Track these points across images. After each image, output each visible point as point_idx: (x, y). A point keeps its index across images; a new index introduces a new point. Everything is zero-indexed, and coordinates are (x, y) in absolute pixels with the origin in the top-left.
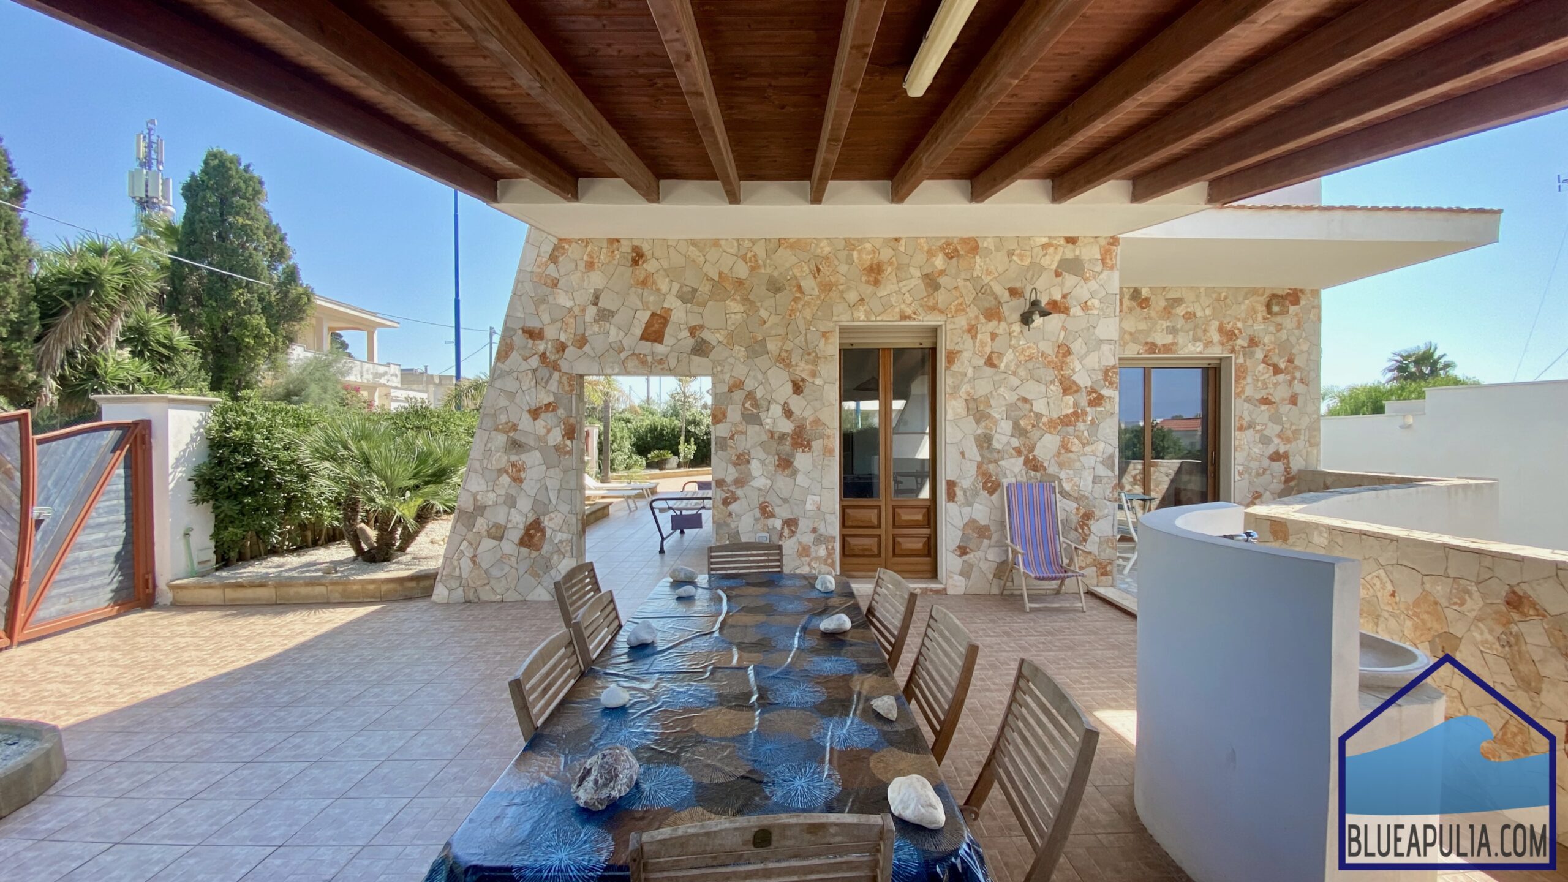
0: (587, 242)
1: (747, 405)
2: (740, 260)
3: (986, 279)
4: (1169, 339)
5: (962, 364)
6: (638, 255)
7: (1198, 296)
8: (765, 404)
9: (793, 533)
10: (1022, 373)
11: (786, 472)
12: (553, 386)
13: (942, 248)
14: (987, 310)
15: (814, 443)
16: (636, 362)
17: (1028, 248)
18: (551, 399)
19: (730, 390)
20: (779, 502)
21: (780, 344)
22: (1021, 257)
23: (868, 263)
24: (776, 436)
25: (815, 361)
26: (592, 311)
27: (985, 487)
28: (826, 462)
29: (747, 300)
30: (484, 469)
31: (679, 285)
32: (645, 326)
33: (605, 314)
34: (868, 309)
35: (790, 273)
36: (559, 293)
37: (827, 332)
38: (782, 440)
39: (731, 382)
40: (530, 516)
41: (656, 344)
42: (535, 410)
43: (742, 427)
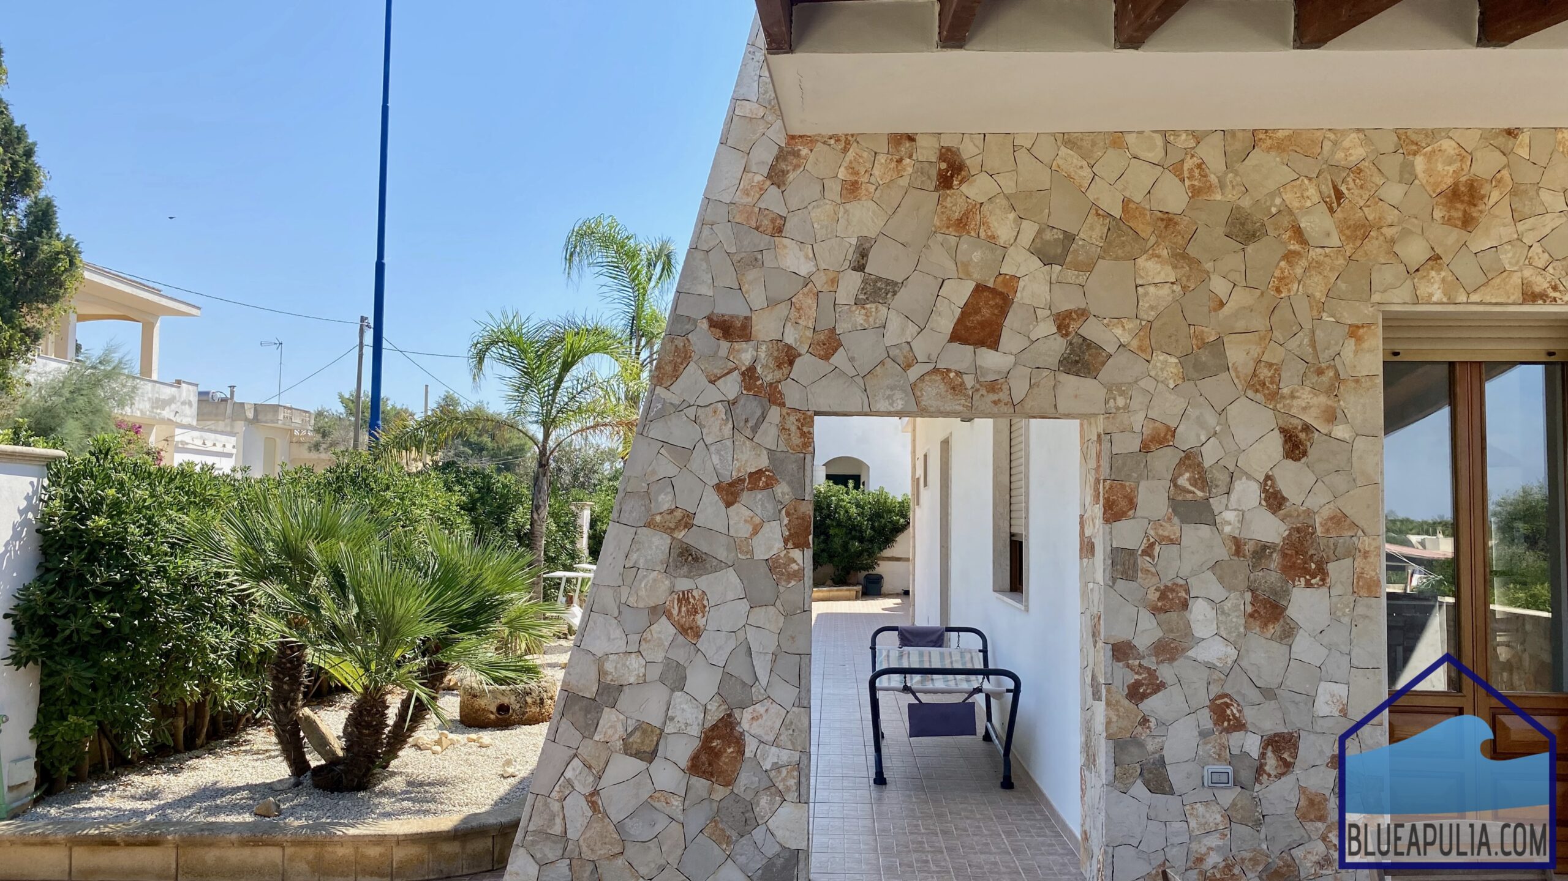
0: (846, 142)
1: (1183, 481)
2: (1168, 175)
6: (951, 166)
8: (1222, 478)
9: (1287, 767)
11: (1271, 629)
12: (769, 435)
15: (1331, 567)
16: (942, 388)
18: (763, 462)
19: (1145, 448)
20: (1254, 695)
21: (1255, 351)
23: (1449, 181)
24: (1249, 548)
25: (1333, 390)
26: (852, 282)
28: (1360, 610)
29: (1184, 256)
30: (623, 606)
31: (1036, 227)
32: (962, 312)
33: (880, 289)
34: (1450, 278)
35: (1278, 201)
36: (785, 247)
37: (1358, 327)
38: (1260, 559)
39: (1146, 431)
40: (714, 708)
41: (984, 349)
42: (731, 485)
43: (1172, 529)
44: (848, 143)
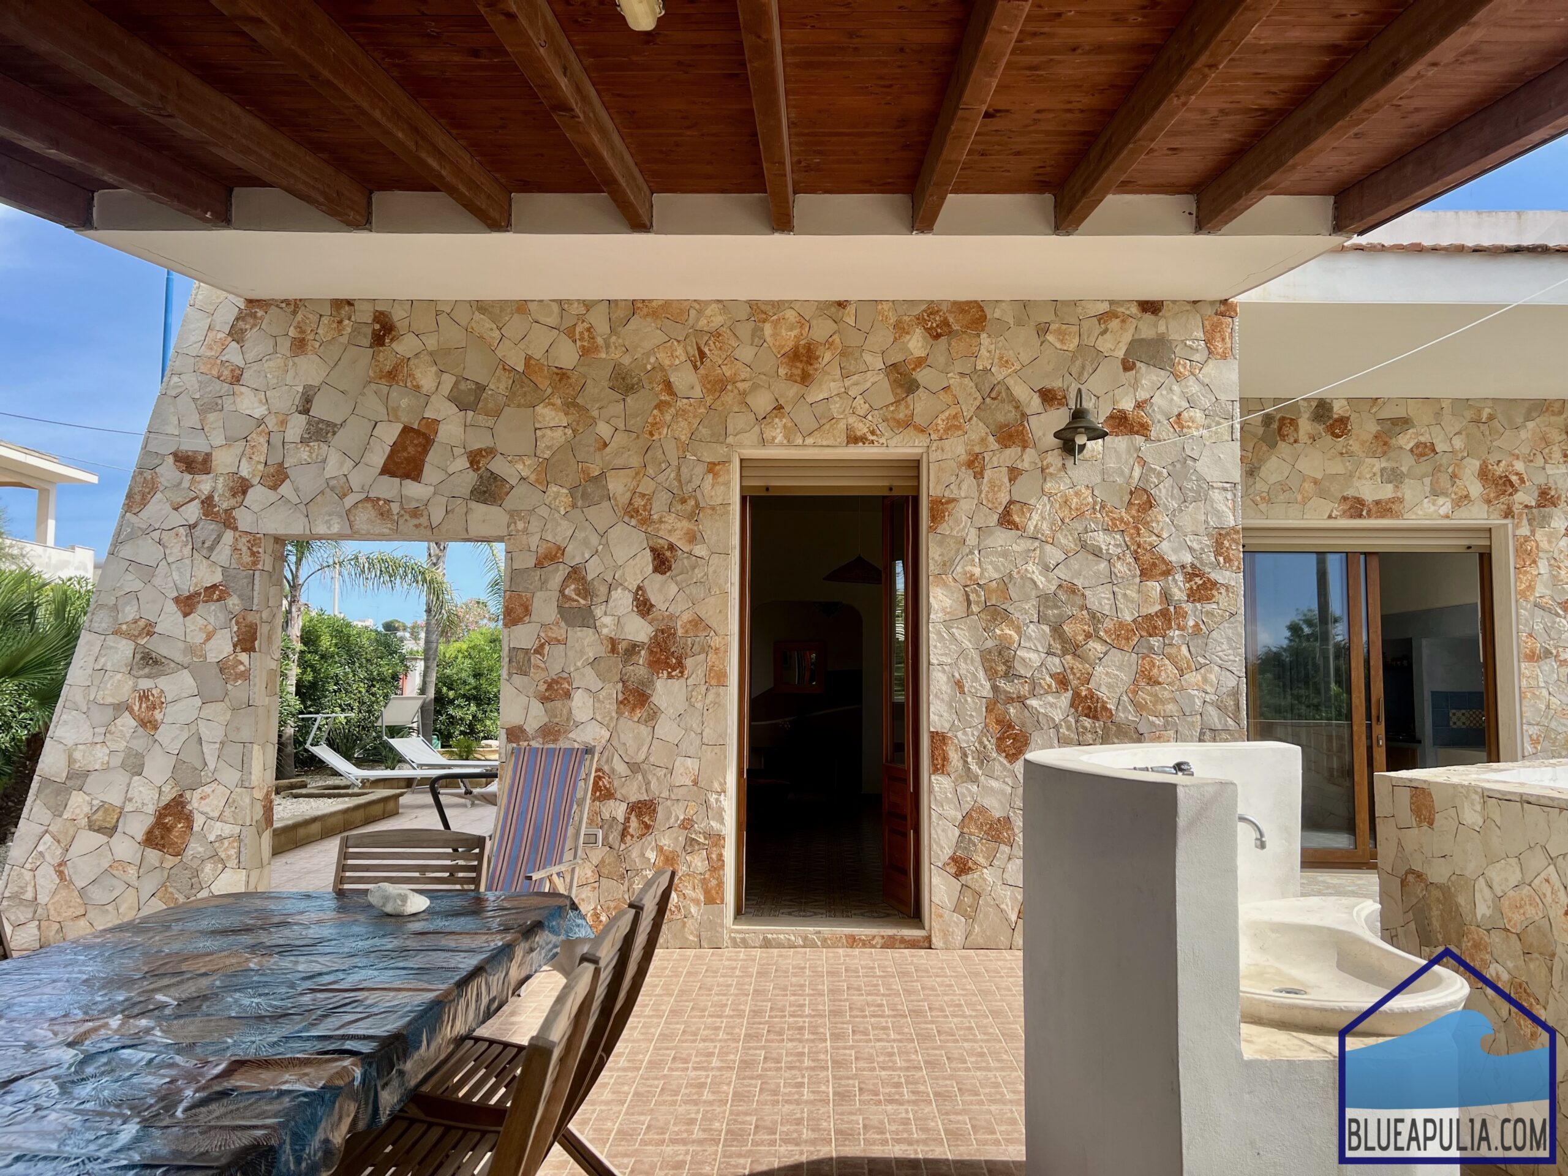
1: (570, 591)
2: (563, 337)
3: (999, 374)
4: (1387, 492)
5: (958, 522)
6: (383, 327)
7: (1438, 414)
8: (602, 589)
9: (647, 829)
10: (1066, 540)
11: (638, 713)
12: (223, 554)
13: (920, 320)
14: (1001, 427)
15: (689, 662)
16: (372, 513)
17: (1075, 321)
18: (217, 578)
19: (539, 565)
20: (625, 769)
21: (631, 484)
22: (1062, 335)
23: (791, 344)
24: (621, 647)
25: (693, 516)
26: (297, 425)
27: (1000, 749)
28: (712, 698)
29: (575, 405)
30: (91, 703)
31: (454, 378)
32: (392, 450)
33: (321, 429)
34: (790, 424)
35: (652, 360)
36: (242, 393)
37: (714, 464)
38: (631, 655)
39: (541, 550)
40: (168, 790)
41: (409, 481)
42: (188, 598)
43: (560, 632)
44: (296, 306)
